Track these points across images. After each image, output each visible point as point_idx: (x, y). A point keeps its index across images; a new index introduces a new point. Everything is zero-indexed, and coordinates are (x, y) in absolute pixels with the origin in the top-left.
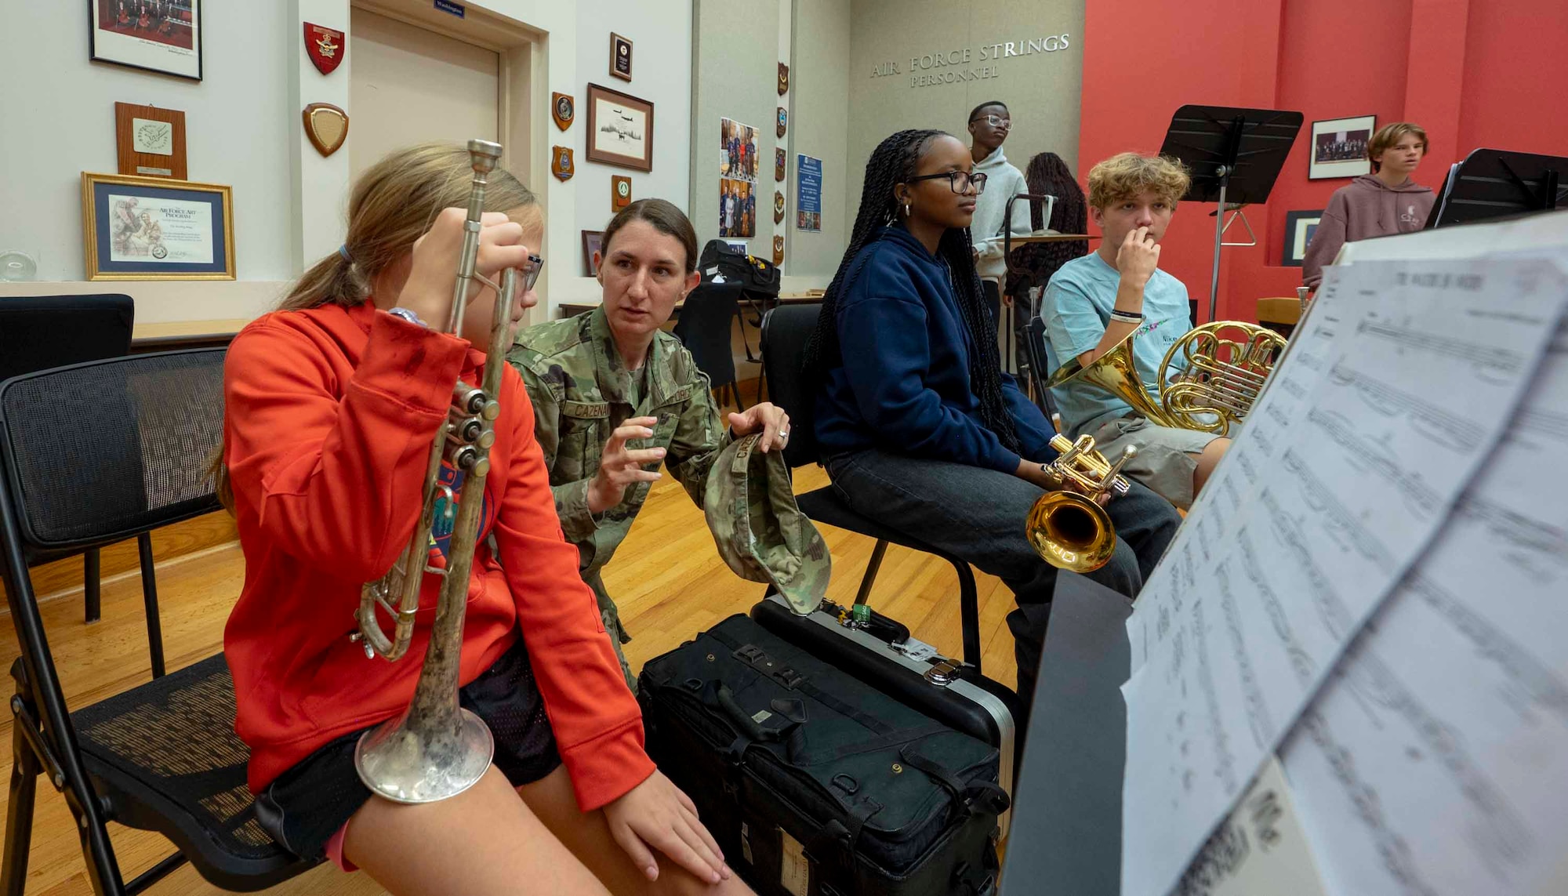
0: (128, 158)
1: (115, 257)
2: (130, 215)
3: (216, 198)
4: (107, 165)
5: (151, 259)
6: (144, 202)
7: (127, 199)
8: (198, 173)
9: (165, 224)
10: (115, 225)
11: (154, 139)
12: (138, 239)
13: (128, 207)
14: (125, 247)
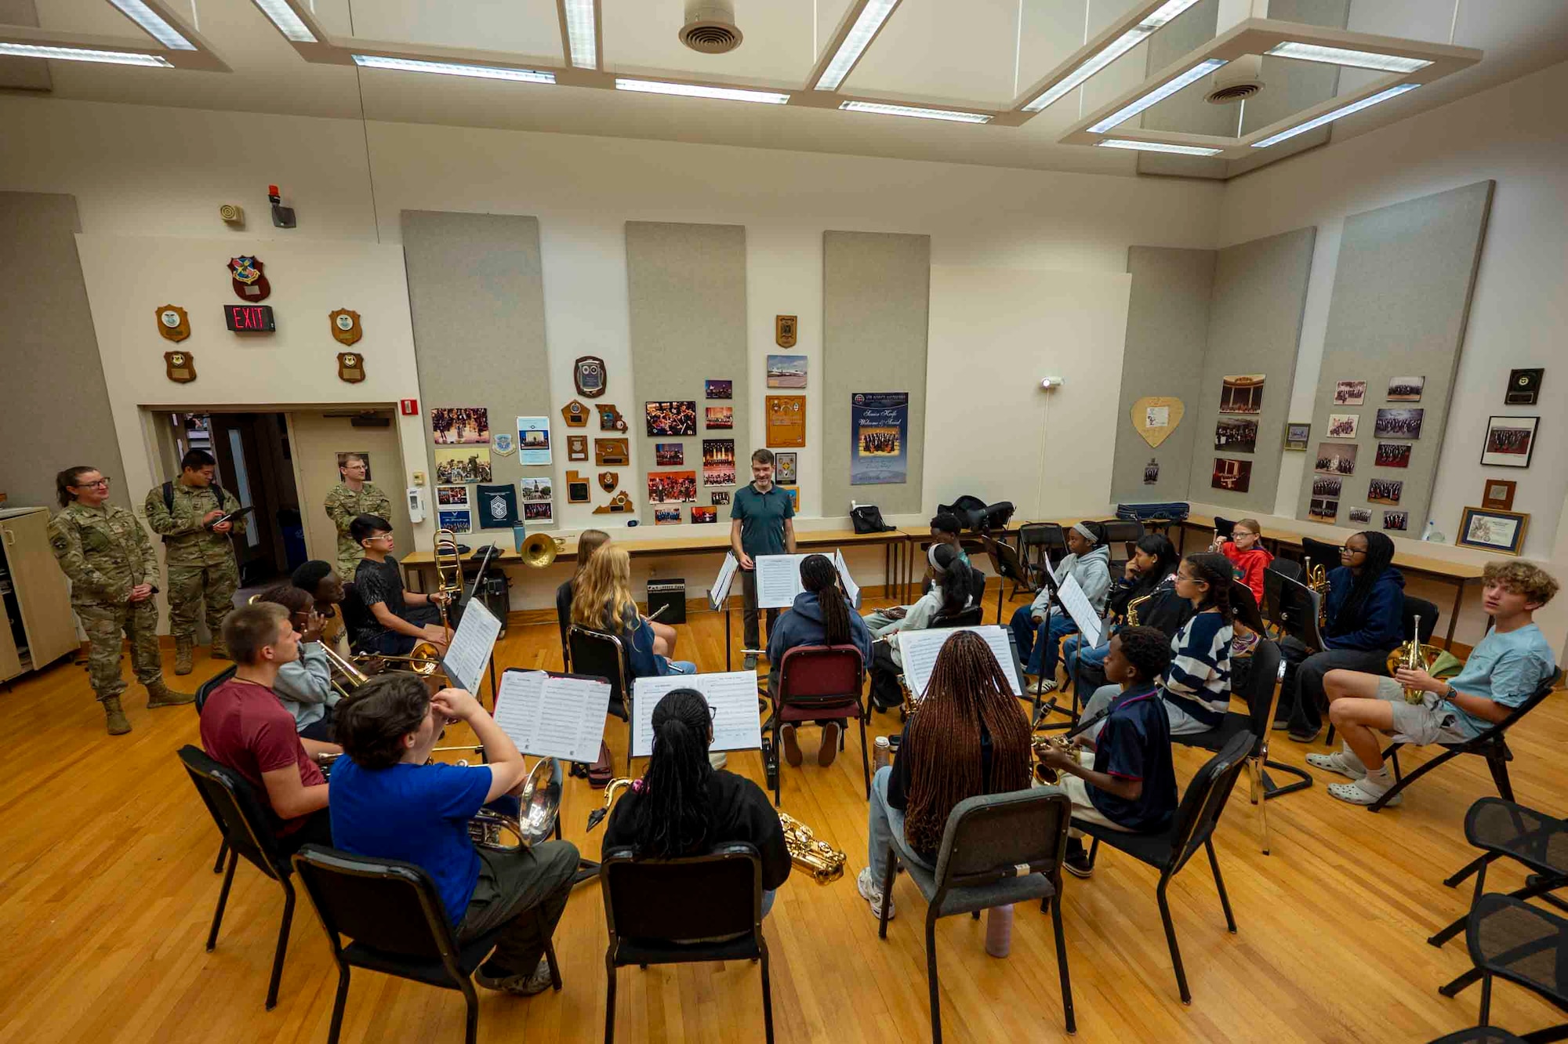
0: (1487, 501)
1: (1469, 538)
2: (1479, 523)
3: (1521, 520)
4: (1478, 504)
5: (1482, 541)
6: (1486, 518)
7: (1480, 517)
8: (1516, 508)
9: (1493, 528)
10: (1472, 526)
11: (1498, 493)
12: (1480, 533)
13: (1480, 520)
14: (1473, 536)
